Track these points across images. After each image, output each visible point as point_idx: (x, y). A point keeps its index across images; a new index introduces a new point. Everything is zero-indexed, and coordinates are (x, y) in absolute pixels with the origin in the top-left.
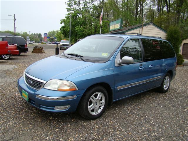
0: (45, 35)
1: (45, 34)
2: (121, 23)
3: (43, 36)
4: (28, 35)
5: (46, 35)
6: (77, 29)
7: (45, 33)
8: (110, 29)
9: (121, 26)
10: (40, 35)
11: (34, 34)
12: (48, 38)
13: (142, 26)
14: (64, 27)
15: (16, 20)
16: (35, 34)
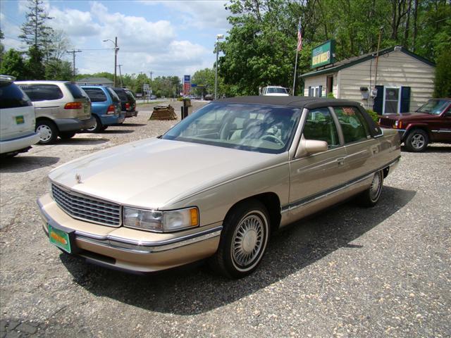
0: (185, 80)
1: (187, 78)
2: (333, 50)
3: (182, 82)
4: (148, 82)
5: (189, 80)
6: (251, 62)
7: (186, 76)
8: (313, 64)
9: (331, 56)
10: (175, 81)
11: (161, 77)
12: (194, 86)
13: (376, 54)
14: (223, 60)
15: (118, 49)
16: (164, 78)
